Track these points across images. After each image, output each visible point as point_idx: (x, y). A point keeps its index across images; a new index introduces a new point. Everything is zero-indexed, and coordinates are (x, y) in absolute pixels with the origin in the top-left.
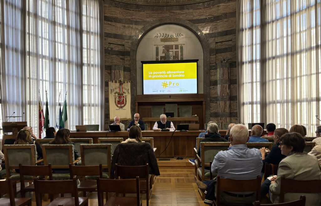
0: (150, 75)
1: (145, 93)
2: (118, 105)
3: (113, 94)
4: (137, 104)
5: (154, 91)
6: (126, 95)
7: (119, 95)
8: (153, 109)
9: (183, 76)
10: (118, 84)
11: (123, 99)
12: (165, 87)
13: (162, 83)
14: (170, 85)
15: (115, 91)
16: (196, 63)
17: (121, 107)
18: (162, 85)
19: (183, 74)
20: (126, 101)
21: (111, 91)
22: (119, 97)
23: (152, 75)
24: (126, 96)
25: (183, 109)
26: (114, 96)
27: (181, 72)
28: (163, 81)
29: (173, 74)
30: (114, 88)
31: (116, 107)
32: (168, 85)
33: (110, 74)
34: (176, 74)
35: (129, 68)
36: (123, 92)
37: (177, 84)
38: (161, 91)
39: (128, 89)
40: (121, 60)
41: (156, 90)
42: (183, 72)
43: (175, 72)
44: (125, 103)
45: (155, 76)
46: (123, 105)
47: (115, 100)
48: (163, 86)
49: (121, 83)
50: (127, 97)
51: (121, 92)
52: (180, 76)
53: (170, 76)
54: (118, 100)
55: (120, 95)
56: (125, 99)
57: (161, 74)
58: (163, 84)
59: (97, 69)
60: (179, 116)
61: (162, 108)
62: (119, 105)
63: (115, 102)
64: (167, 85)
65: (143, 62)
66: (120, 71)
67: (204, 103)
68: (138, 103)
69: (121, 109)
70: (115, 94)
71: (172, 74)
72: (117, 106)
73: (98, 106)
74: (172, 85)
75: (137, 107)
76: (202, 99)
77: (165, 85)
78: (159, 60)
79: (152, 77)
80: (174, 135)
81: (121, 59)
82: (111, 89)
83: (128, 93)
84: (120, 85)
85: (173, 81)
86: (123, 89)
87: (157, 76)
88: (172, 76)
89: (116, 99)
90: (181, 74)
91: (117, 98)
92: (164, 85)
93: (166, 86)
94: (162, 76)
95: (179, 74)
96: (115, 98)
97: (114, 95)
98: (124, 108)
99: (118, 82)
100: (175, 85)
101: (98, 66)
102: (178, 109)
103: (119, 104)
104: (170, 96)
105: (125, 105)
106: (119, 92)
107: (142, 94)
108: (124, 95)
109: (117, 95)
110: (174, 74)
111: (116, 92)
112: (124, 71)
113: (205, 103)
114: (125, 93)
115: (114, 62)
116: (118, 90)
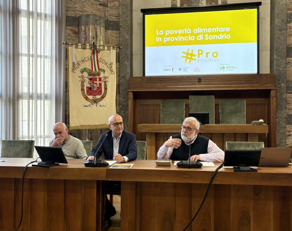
0: (159, 36)
1: (149, 73)
2: (89, 97)
3: (78, 72)
4: (131, 95)
5: (167, 70)
6: (106, 74)
7: (90, 75)
8: (163, 106)
9: (228, 37)
10: (88, 52)
11: (100, 84)
12: (188, 60)
13: (184, 53)
14: (199, 57)
15: (82, 67)
16: (256, 10)
17: (95, 101)
18: (183, 57)
19: (227, 33)
20: (106, 89)
21: (73, 66)
22: (91, 79)
23: (163, 36)
24: (105, 78)
25: (229, 105)
26: (80, 77)
27: (223, 30)
28: (185, 48)
29: (206, 33)
30: (79, 59)
31: (85, 100)
32: (196, 57)
33: (77, 33)
34: (213, 34)
35: (116, 22)
36: (99, 69)
37: (215, 55)
38: (180, 69)
39: (111, 64)
40: (101, 7)
41: (171, 68)
42: (228, 29)
43: (209, 30)
44: (103, 92)
45: (168, 39)
46: (98, 97)
47: (83, 86)
48: (185, 59)
49: (95, 50)
50: (107, 79)
51: (96, 70)
52: (221, 37)
53: (200, 38)
54: (89, 86)
55: (93, 76)
56: (103, 84)
57: (182, 35)
58: (185, 55)
59: (48, 23)
60: (217, 121)
61: (183, 103)
62: (91, 97)
63: (83, 90)
64: (193, 57)
65: (146, 12)
66: (98, 27)
67: (273, 93)
68: (134, 93)
69: (95, 105)
70: (82, 72)
71: (204, 34)
72: (86, 98)
73: (51, 99)
74: (203, 56)
75: (130, 102)
76: (269, 85)
77: (190, 56)
78: (179, 5)
79: (163, 40)
80: (217, 181)
81: (100, 5)
82: (74, 63)
83: (111, 71)
84: (93, 53)
85: (206, 48)
86: (100, 63)
87: (172, 39)
88: (204, 37)
89: (85, 83)
90: (223, 33)
91: (87, 80)
92: (187, 58)
93: (191, 59)
94: (184, 39)
95: (218, 33)
96: (83, 82)
97: (80, 75)
98: (101, 103)
99: (88, 47)
100: (210, 56)
101: (52, 16)
102: (217, 105)
103: (90, 94)
104: (199, 79)
105: (103, 97)
106: (91, 68)
107: (142, 75)
108: (102, 75)
109: (86, 74)
110: (209, 34)
111: (85, 69)
112: (107, 28)
113: (277, 93)
114: (104, 71)
115: (86, 11)
116: (88, 65)
